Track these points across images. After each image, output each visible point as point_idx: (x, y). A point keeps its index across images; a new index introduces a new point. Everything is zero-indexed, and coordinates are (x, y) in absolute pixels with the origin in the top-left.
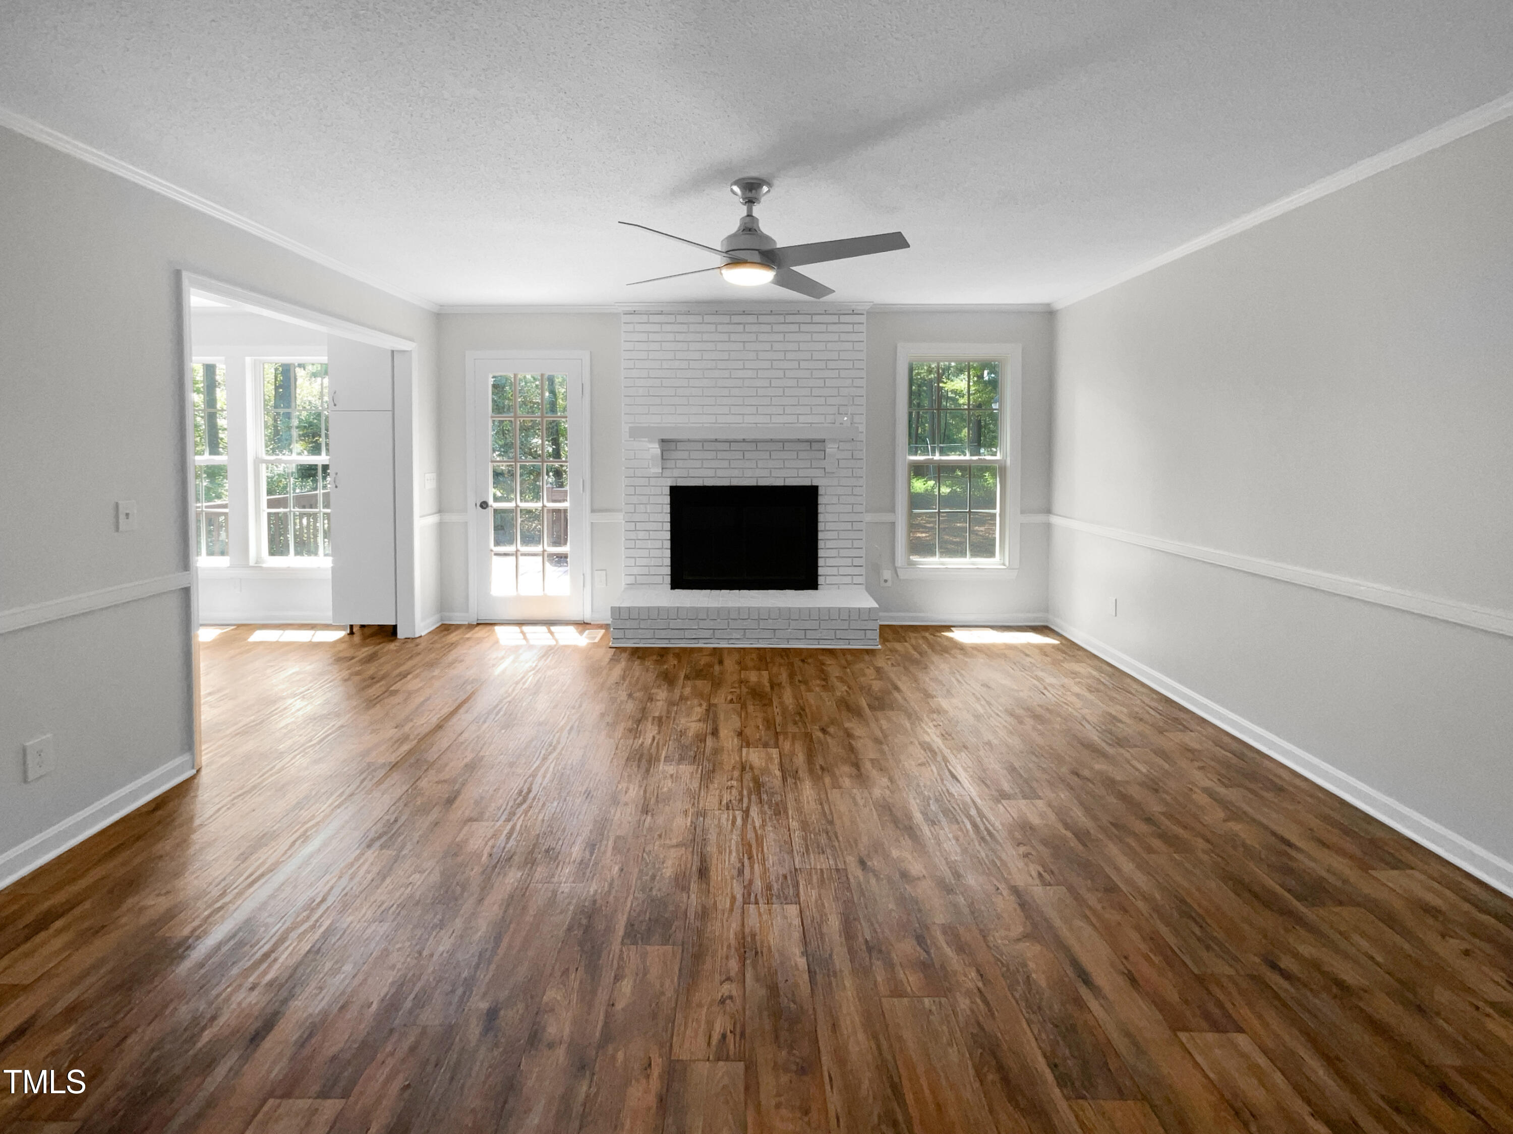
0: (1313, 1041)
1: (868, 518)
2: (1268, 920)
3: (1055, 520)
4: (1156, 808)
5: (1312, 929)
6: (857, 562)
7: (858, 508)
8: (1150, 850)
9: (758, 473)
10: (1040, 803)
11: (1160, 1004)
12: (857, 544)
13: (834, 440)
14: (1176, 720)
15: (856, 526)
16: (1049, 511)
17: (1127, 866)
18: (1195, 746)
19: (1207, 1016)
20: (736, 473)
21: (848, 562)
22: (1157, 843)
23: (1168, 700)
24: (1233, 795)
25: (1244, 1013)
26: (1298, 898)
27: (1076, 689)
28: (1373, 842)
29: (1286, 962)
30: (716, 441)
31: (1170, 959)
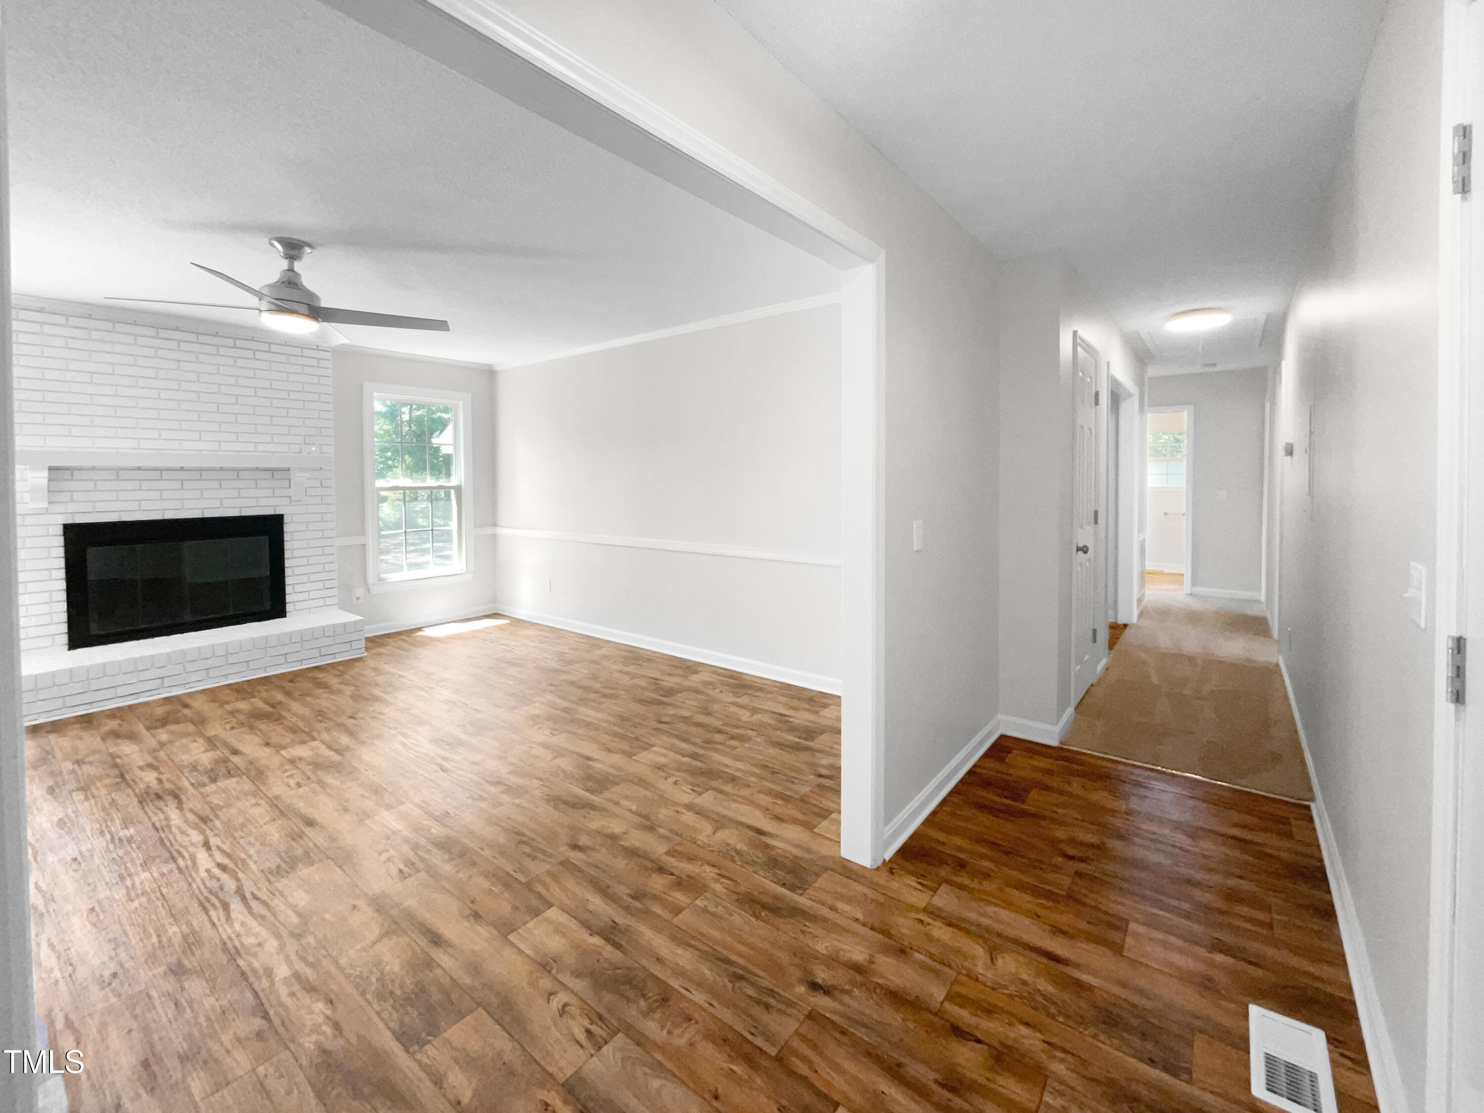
0: (678, 737)
1: (339, 542)
2: (654, 709)
3: (500, 531)
4: (598, 686)
5: (671, 705)
6: (328, 584)
7: (328, 534)
8: (600, 703)
9: (203, 504)
10: (537, 705)
11: (624, 752)
12: (328, 567)
13: (302, 469)
14: (594, 645)
15: (327, 550)
16: (495, 524)
17: (594, 714)
18: (607, 654)
19: (640, 747)
20: (171, 505)
21: (320, 585)
22: (604, 700)
23: (587, 636)
24: (631, 669)
25: (653, 740)
26: (664, 696)
27: (532, 644)
28: (687, 668)
29: (665, 719)
30: (139, 468)
31: (622, 737)
